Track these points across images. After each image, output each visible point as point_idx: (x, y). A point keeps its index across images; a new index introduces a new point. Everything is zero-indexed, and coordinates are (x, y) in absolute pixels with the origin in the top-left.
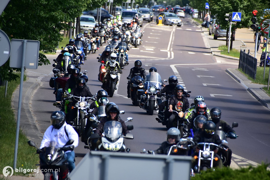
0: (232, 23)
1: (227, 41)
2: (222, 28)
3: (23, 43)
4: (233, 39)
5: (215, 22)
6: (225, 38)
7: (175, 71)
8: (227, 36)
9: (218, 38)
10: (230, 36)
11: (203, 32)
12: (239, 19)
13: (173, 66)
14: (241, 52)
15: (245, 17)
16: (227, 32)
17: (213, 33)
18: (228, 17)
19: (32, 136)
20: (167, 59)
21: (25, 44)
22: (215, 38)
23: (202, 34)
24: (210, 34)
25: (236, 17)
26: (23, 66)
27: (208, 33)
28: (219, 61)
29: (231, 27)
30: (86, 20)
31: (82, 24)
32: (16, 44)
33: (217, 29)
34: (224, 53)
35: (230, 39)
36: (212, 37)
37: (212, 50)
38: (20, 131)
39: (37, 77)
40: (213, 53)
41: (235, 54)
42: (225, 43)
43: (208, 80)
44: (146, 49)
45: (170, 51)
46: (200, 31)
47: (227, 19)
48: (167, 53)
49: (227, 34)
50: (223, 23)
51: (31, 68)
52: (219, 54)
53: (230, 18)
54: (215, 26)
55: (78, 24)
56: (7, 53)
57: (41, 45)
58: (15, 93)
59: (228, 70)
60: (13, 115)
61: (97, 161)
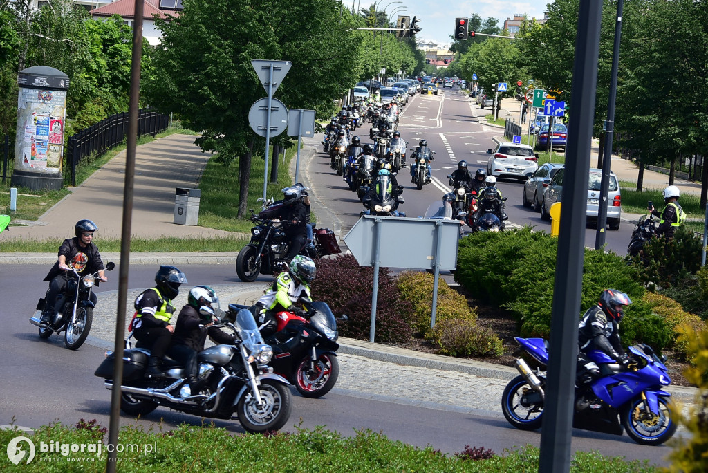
0: (497, 93)
1: (493, 110)
2: (489, 99)
3: (300, 112)
4: (499, 108)
5: (482, 92)
6: (491, 108)
7: (444, 139)
8: (493, 106)
9: (485, 108)
10: (496, 105)
11: (470, 102)
12: (505, 89)
13: (441, 135)
14: (507, 121)
15: (510, 87)
16: (494, 102)
17: (480, 103)
18: (493, 88)
20: (436, 127)
21: (302, 114)
22: (482, 108)
23: (470, 104)
24: (477, 104)
25: (502, 88)
26: (300, 134)
28: (486, 129)
29: (496, 97)
30: (360, 91)
31: (356, 94)
32: (294, 113)
33: (483, 99)
34: (490, 122)
35: (496, 108)
36: (479, 106)
37: (479, 118)
39: (313, 145)
40: (480, 122)
41: (501, 122)
42: (491, 112)
43: (475, 147)
44: (417, 118)
45: (439, 120)
47: (493, 90)
48: (436, 121)
49: (493, 104)
50: (490, 94)
51: (308, 136)
52: (485, 122)
53: (496, 88)
54: (482, 96)
55: (352, 94)
56: (285, 122)
57: (317, 114)
58: (293, 161)
59: (494, 137)
60: (291, 181)
61: (370, 224)
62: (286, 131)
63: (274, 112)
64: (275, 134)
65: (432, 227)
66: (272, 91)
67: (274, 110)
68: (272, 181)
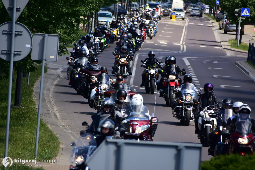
0: (241, 18)
1: (236, 35)
2: (232, 24)
3: (44, 37)
4: (242, 33)
5: (225, 17)
6: (235, 33)
7: (187, 63)
8: (237, 31)
9: (228, 33)
10: (239, 31)
11: (214, 27)
12: (248, 14)
13: (185, 59)
14: (250, 45)
15: (253, 12)
16: (237, 27)
17: (223, 28)
18: (237, 13)
19: (52, 124)
20: (180, 52)
21: (46, 38)
22: (226, 32)
23: (213, 29)
24: (220, 29)
25: (246, 13)
26: (44, 58)
27: (219, 27)
28: (229, 54)
29: (240, 22)
30: (104, 15)
31: (100, 19)
32: (38, 38)
33: (227, 24)
34: (234, 47)
35: (239, 33)
36: (223, 31)
37: (222, 43)
38: (41, 120)
39: (57, 69)
40: (223, 47)
41: (244, 47)
42: (234, 37)
43: (218, 72)
44: (161, 43)
45: (182, 44)
46: (211, 25)
47: (236, 15)
48: (180, 46)
49: (237, 29)
50: (234, 19)
52: (229, 47)
54: (225, 21)
55: (96, 19)
56: (29, 46)
57: (61, 38)
58: (37, 84)
59: (237, 62)
60: (35, 105)
61: (112, 148)
62: (29, 56)
63: (18, 37)
64: (18, 58)
65: (173, 152)
66: (16, 15)
67: (18, 35)
68: (15, 105)
